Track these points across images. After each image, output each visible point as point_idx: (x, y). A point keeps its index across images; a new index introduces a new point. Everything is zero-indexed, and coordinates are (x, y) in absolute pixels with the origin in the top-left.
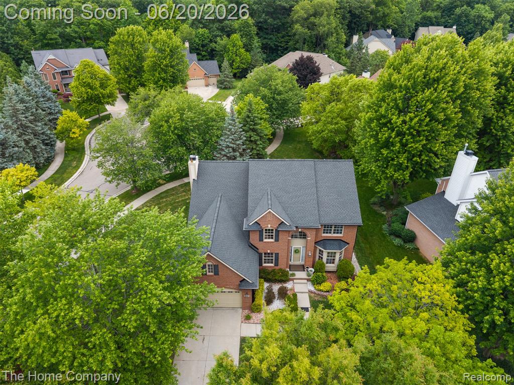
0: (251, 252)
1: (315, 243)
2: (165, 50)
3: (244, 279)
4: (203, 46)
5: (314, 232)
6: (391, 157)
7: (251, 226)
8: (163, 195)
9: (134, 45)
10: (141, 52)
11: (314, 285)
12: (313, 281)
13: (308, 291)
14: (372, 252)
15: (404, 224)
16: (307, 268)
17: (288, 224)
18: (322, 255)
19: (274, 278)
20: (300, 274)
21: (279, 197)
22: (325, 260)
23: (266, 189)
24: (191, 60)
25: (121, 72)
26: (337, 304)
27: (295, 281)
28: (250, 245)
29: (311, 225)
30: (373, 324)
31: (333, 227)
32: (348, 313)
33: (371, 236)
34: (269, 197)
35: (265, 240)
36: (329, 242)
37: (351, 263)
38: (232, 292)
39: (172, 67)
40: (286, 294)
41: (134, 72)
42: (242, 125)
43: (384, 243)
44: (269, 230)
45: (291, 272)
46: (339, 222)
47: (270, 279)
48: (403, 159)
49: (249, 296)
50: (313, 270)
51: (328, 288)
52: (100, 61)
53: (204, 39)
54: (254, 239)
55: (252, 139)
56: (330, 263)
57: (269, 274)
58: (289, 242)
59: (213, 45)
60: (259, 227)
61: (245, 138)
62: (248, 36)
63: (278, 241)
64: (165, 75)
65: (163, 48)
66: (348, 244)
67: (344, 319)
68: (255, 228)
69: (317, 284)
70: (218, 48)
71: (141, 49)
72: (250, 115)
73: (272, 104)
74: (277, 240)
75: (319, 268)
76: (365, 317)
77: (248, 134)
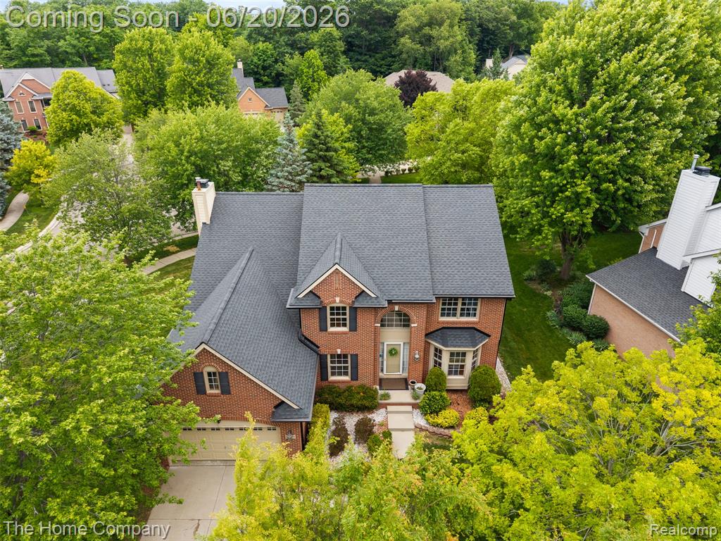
0: (302, 351)
1: (426, 335)
2: (198, 61)
3: (283, 402)
4: (264, 68)
5: (423, 312)
6: (558, 185)
7: (302, 299)
8: (170, 269)
9: (152, 55)
10: (162, 66)
11: (425, 415)
12: (424, 406)
13: (413, 427)
14: (531, 356)
15: (586, 307)
16: (413, 383)
17: (373, 296)
18: (440, 358)
19: (348, 403)
20: (398, 396)
21: (357, 249)
22: (445, 368)
23: (334, 234)
24: (245, 86)
25: (132, 96)
26: (470, 447)
27: (390, 408)
28: (303, 339)
29: (419, 297)
30: (556, 490)
31: (460, 302)
32: (493, 467)
33: (529, 330)
34: (338, 246)
35: (331, 329)
36: (453, 332)
37: (494, 373)
38: (260, 429)
39: (210, 86)
40: (371, 432)
41: (153, 96)
42: (306, 150)
43: (551, 341)
44: (338, 308)
45: (381, 392)
46: (470, 292)
47: (341, 405)
48: (582, 186)
49: (294, 437)
50: (424, 387)
51: (452, 421)
52: (107, 87)
53: (266, 58)
54: (310, 326)
55: (323, 173)
56: (456, 373)
57: (340, 395)
58: (376, 333)
59: (279, 67)
60: (317, 302)
61: (311, 172)
62: (331, 53)
63: (356, 330)
64: (198, 98)
65: (196, 57)
66: (489, 336)
67: (487, 481)
68: (309, 303)
69: (431, 413)
70: (287, 71)
71: (162, 61)
72: (319, 133)
73: (361, 130)
74: (353, 328)
75: (434, 382)
76: (536, 476)
77: (316, 166)
